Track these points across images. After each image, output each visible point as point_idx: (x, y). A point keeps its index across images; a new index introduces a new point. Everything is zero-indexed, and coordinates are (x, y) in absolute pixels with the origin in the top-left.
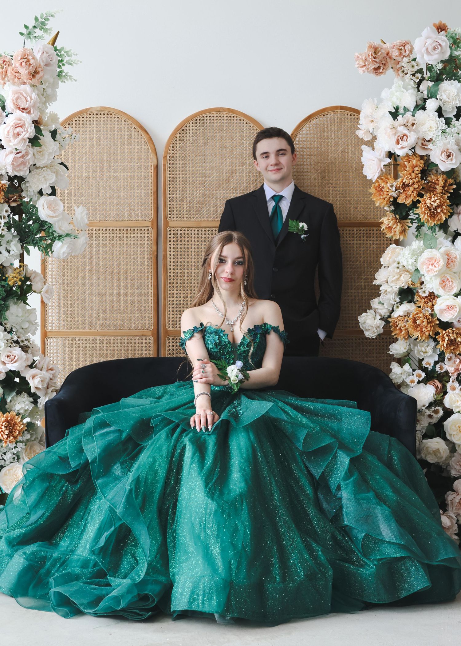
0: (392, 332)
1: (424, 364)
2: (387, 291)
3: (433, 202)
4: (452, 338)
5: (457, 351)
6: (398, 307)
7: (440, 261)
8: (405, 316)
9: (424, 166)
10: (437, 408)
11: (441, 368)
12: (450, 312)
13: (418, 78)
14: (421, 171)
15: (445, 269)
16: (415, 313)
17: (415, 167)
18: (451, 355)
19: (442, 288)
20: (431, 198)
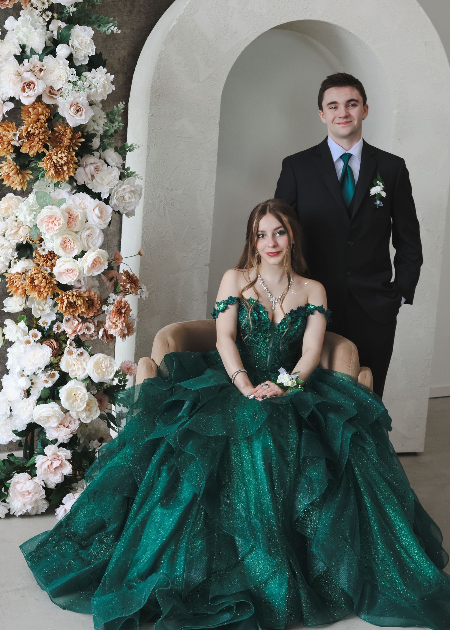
0: (8, 288)
1: (40, 323)
2: (4, 245)
3: (60, 158)
4: (72, 301)
5: (76, 313)
6: (15, 263)
7: (60, 219)
8: (23, 273)
9: (50, 116)
10: (53, 372)
11: (59, 328)
12: (69, 275)
13: (48, 16)
14: (47, 120)
15: (65, 228)
16: (33, 273)
17: (40, 115)
18: (69, 316)
19: (63, 248)
20: (57, 153)
